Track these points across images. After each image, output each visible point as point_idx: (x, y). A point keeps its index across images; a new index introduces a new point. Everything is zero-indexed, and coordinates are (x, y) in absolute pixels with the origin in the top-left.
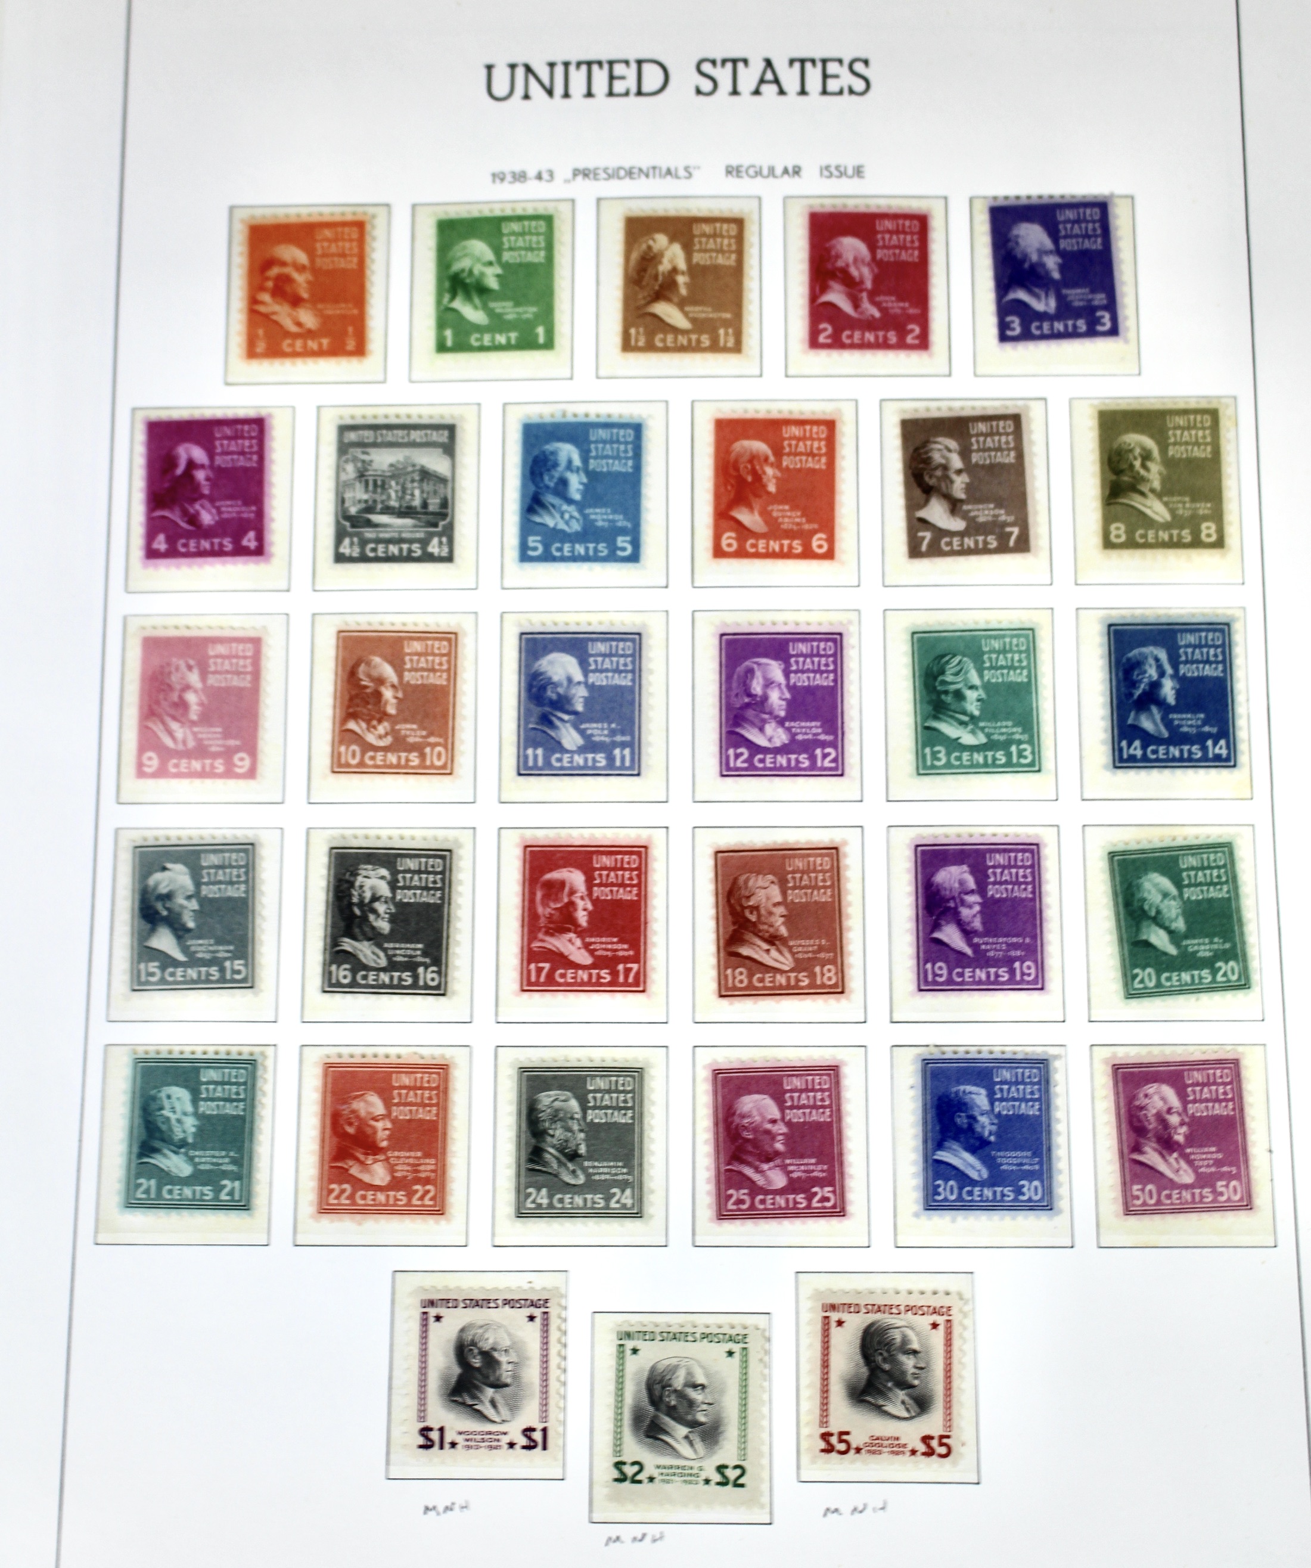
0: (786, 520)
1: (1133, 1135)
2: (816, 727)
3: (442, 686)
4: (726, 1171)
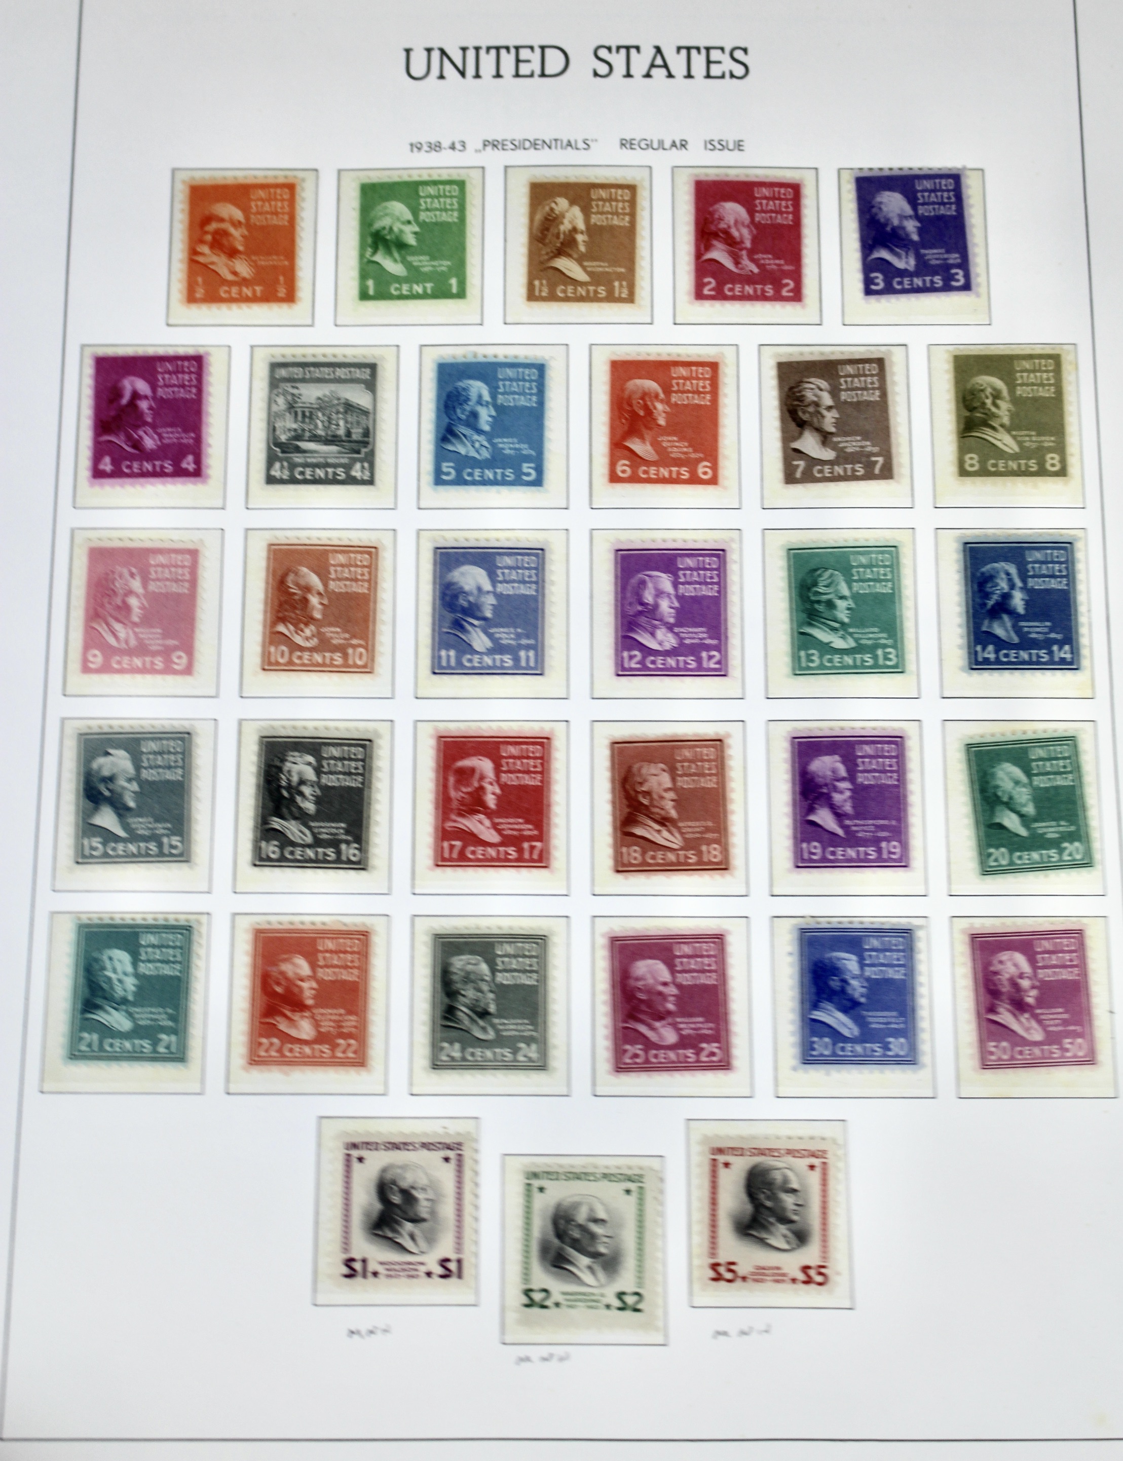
0: (675, 449)
1: (989, 998)
2: (702, 632)
3: (364, 594)
4: (622, 1029)
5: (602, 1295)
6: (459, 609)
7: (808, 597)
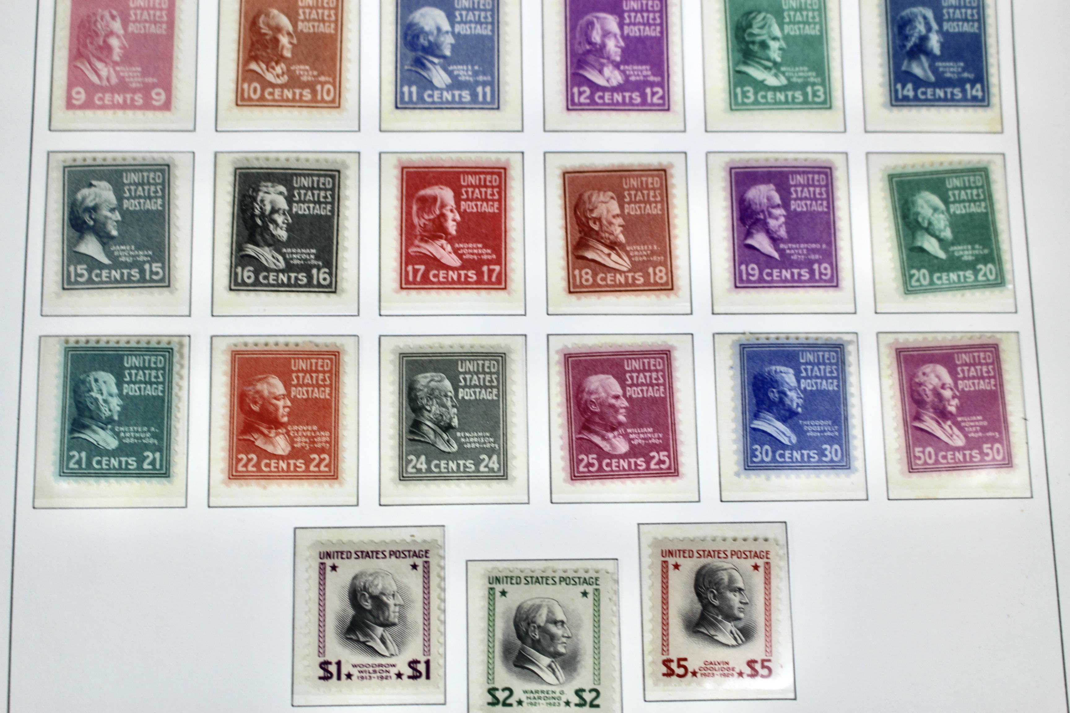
1: (914, 406)
2: (646, 70)
3: (331, 35)
4: (577, 439)
5: (562, 693)
6: (420, 47)
7: (744, 38)
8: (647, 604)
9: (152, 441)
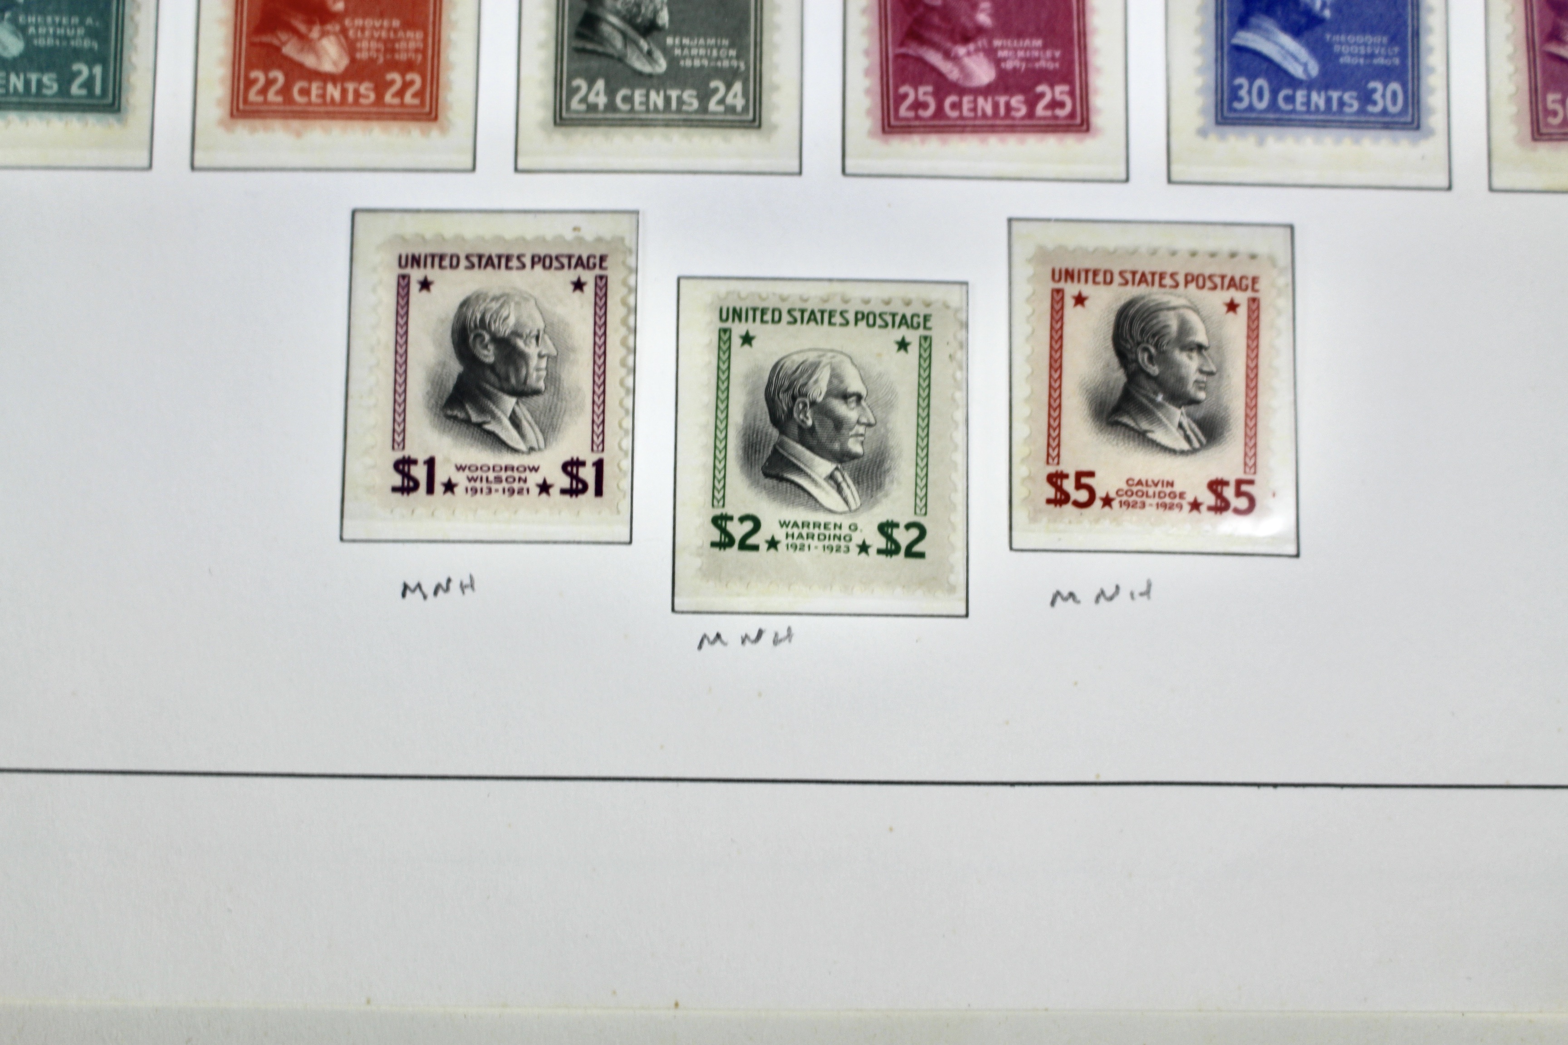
4: (897, 57)
5: (854, 527)
8: (1022, 370)
9: (87, 43)
